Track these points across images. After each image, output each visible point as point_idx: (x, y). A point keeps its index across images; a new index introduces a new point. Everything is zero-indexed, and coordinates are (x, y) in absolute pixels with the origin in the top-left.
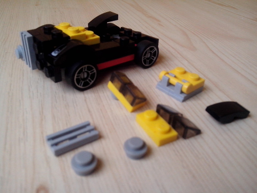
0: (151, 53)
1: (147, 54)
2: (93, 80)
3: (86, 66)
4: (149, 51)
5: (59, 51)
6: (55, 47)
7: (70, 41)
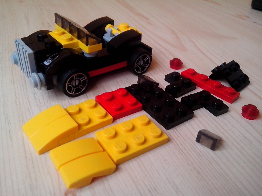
0: (144, 60)
1: (140, 62)
2: (84, 86)
3: (77, 74)
4: (142, 59)
5: (51, 60)
6: (47, 56)
7: (62, 49)
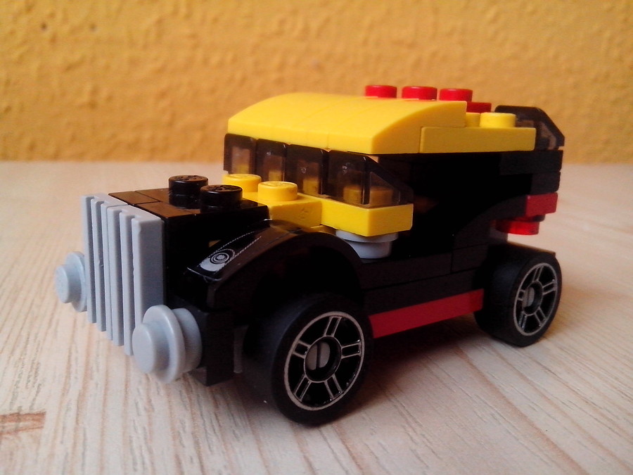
0: (537, 289)
5: (231, 255)
6: (212, 244)
7: (267, 224)
